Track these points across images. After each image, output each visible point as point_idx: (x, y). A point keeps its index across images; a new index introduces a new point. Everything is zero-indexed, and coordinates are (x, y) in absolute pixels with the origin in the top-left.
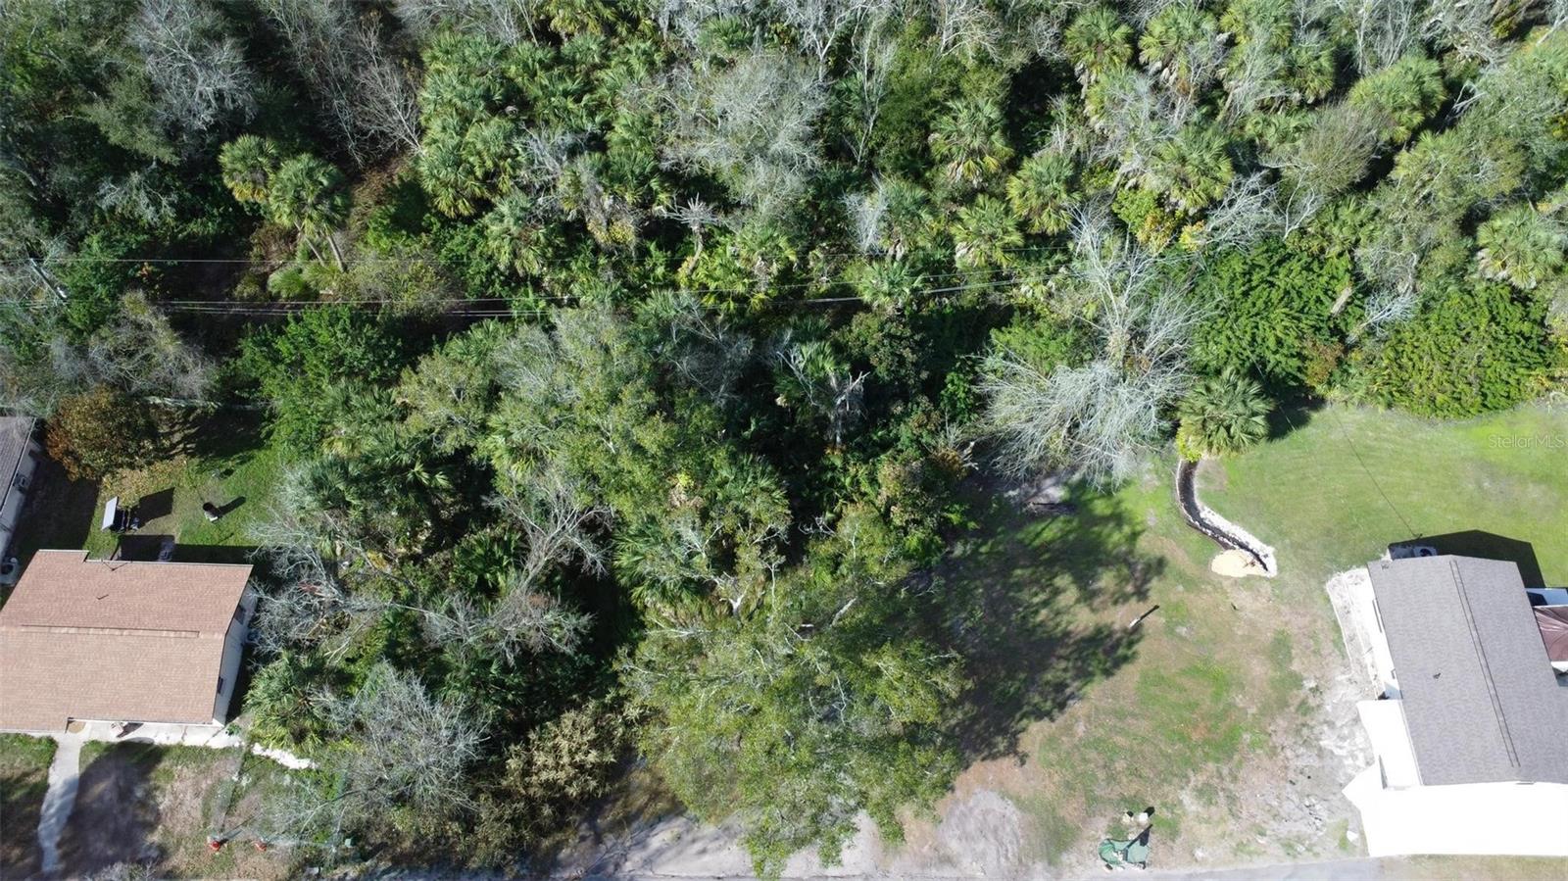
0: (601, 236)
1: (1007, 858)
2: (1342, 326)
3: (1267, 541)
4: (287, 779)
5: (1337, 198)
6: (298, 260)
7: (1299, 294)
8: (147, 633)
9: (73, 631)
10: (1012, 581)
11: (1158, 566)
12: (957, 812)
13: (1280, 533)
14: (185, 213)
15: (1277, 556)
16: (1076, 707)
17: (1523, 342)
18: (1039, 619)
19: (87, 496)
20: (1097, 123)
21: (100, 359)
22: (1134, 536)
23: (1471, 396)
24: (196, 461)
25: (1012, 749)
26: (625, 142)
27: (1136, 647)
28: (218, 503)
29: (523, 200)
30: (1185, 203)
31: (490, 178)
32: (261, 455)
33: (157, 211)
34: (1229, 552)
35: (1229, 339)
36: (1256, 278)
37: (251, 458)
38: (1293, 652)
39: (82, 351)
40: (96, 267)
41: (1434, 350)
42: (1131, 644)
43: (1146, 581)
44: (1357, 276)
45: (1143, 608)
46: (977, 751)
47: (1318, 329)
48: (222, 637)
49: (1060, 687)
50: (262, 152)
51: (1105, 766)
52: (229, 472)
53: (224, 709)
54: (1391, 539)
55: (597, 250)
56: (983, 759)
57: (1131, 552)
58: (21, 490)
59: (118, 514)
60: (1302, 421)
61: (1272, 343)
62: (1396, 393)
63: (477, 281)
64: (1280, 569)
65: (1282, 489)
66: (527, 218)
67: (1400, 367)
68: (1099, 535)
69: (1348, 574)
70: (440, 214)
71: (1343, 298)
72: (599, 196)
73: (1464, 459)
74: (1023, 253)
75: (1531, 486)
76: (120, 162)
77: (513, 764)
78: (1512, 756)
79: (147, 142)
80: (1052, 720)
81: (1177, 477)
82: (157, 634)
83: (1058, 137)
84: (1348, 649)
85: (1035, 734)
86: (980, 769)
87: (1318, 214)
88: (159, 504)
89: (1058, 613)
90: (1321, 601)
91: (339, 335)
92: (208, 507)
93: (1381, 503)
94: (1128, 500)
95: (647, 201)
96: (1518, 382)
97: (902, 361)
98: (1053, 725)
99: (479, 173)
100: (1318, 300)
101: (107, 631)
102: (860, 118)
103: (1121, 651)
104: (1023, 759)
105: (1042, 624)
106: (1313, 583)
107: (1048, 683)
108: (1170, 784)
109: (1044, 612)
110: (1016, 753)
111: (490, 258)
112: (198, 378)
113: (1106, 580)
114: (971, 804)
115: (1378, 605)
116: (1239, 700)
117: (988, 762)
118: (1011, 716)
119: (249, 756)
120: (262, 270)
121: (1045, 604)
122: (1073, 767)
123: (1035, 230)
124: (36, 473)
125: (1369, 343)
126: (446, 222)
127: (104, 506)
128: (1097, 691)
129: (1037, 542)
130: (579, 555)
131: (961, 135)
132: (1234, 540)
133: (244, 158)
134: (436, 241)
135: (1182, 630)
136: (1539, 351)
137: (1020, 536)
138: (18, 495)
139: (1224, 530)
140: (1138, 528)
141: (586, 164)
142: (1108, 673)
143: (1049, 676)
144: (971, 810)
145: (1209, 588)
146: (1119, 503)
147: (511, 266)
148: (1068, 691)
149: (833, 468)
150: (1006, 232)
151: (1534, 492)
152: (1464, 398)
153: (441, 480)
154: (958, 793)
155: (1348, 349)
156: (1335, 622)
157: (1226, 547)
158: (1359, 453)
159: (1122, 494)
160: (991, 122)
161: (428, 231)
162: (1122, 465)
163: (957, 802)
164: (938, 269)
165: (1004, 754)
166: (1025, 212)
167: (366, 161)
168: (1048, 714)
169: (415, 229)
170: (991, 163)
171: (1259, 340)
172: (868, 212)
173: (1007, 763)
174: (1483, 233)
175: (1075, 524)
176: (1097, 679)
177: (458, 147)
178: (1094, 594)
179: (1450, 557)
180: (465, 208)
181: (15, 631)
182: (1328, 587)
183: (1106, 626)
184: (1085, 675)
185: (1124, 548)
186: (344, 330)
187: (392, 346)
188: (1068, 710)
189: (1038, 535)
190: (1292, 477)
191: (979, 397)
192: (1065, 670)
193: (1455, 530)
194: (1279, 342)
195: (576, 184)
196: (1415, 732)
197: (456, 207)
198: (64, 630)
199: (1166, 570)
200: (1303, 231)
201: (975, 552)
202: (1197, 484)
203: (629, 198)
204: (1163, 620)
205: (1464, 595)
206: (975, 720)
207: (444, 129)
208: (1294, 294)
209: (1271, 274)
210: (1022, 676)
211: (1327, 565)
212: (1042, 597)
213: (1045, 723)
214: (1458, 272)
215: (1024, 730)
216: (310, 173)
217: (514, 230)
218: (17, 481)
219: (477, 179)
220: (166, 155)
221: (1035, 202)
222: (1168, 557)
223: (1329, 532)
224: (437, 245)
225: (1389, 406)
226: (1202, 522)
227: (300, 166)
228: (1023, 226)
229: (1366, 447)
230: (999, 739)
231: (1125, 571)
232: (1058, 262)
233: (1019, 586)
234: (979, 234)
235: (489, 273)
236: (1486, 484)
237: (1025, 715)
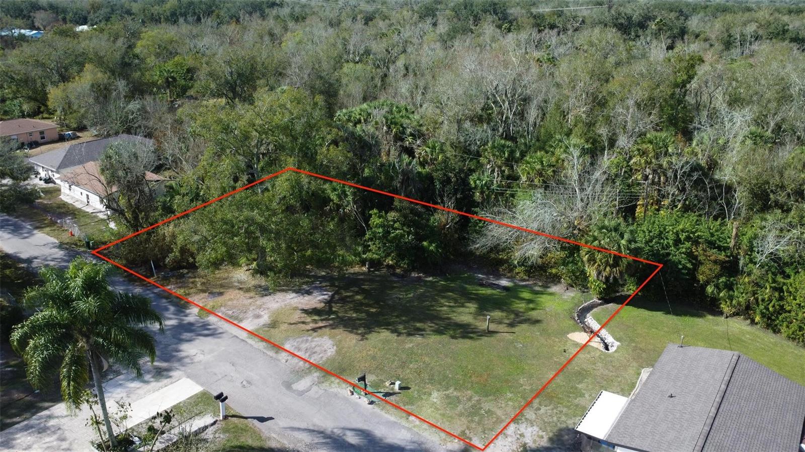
3: (618, 341)
10: (442, 294)
11: (534, 322)
12: (305, 338)
15: (621, 348)
16: (417, 338)
18: (440, 309)
22: (533, 309)
25: (363, 334)
27: (482, 337)
34: (587, 334)
42: (481, 335)
43: (521, 322)
45: (506, 329)
46: (346, 327)
49: (419, 330)
51: (403, 362)
56: (345, 330)
57: (523, 312)
64: (617, 353)
68: (513, 302)
80: (399, 336)
81: (586, 305)
85: (382, 335)
86: (338, 332)
89: (453, 311)
90: (631, 372)
98: (396, 337)
103: (472, 335)
104: (363, 339)
106: (635, 364)
107: (414, 326)
108: (434, 385)
109: (445, 308)
110: (363, 336)
113: (497, 314)
114: (317, 339)
116: (523, 380)
117: (346, 332)
118: (379, 326)
121: (450, 306)
122: (385, 354)
128: (438, 339)
129: (473, 291)
135: (519, 345)
137: (467, 287)
139: (593, 328)
140: (539, 308)
142: (453, 337)
143: (418, 324)
144: (312, 341)
145: (557, 340)
146: (538, 298)
148: (424, 333)
154: (316, 335)
156: (634, 382)
163: (311, 336)
165: (357, 334)
168: (399, 334)
173: (354, 337)
175: (503, 294)
178: (483, 315)
182: (644, 370)
183: (474, 325)
184: (439, 332)
185: (521, 310)
188: (411, 337)
189: (477, 290)
192: (431, 327)
199: (538, 324)
202: (595, 310)
204: (511, 338)
205: (732, 370)
206: (359, 319)
210: (404, 318)
212: (452, 304)
213: (394, 336)
215: (379, 332)
222: (545, 321)
226: (583, 321)
230: (362, 329)
231: (512, 316)
233: (443, 297)
237: (387, 329)
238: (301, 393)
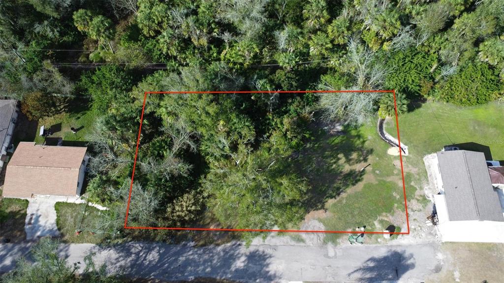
0: (196, 43)
1: (320, 240)
2: (434, 76)
3: (406, 144)
4: (100, 213)
5: (434, 34)
6: (99, 50)
7: (420, 65)
8: (55, 168)
9: (32, 167)
10: (325, 155)
11: (371, 151)
12: (305, 226)
13: (410, 142)
14: (62, 34)
15: (408, 149)
16: (343, 195)
17: (492, 82)
18: (333, 167)
19: (35, 125)
20: (358, 7)
21: (37, 82)
22: (364, 142)
23: (474, 99)
24: (68, 114)
25: (323, 207)
26: (204, 12)
27: (362, 177)
28: (76, 128)
29: (171, 31)
30: (385, 35)
31: (160, 24)
32: (89, 112)
33: (53, 34)
34: (394, 147)
35: (396, 80)
36: (407, 60)
37: (86, 113)
38: (412, 179)
39: (31, 79)
40: (34, 52)
41: (463, 84)
42: (361, 176)
43: (367, 156)
44: (439, 60)
45: (365, 164)
46: (312, 208)
47: (425, 77)
48: (78, 170)
49: (338, 189)
50: (87, 15)
51: (351, 213)
52: (79, 118)
53: (79, 192)
54: (445, 144)
55: (195, 48)
56: (314, 210)
57: (362, 147)
58: (14, 123)
59: (45, 131)
60: (419, 106)
61: (410, 81)
62: (450, 98)
63: (156, 57)
64: (409, 153)
65: (411, 128)
66: (172, 37)
67: (451, 89)
68: (353, 141)
69: (430, 155)
70: (144, 35)
71: (434, 67)
72: (195, 30)
73: (470, 120)
74: (332, 50)
75: (491, 128)
76: (41, 17)
77: (169, 210)
78: (478, 213)
79: (49, 11)
80: (335, 199)
81: (378, 124)
82: (58, 168)
83: (345, 12)
84: (429, 178)
85: (330, 202)
86: (313, 214)
87: (428, 39)
88: (57, 128)
89: (339, 166)
90: (422, 164)
91: (113, 75)
92: (72, 129)
93: (443, 133)
94: (363, 131)
95: (210, 31)
96: (489, 95)
97: (292, 85)
99: (156, 22)
100: (427, 68)
101: (42, 168)
102: (280, 5)
103: (358, 178)
104: (326, 210)
105: (333, 169)
106: (420, 158)
107: (335, 187)
108: (371, 218)
110: (324, 209)
111: (160, 50)
112: (68, 88)
113: (354, 156)
114: (310, 223)
115: (439, 166)
116: (394, 194)
117: (315, 211)
118: (323, 197)
119: (87, 206)
120: (87, 53)
121: (335, 163)
122: (342, 213)
123: (336, 43)
124: (18, 117)
125: (442, 81)
126: (146, 38)
127: (40, 128)
128: (350, 190)
129: (333, 144)
130: (189, 146)
131: (313, 11)
132: (395, 144)
133: (81, 17)
134: (143, 44)
135: (378, 172)
136: (497, 85)
137: (328, 141)
138: (13, 124)
139: (392, 141)
140: (365, 140)
141: (191, 19)
142: (353, 185)
143: (335, 185)
144: (309, 226)
145: (387, 159)
146: (359, 131)
147: (167, 53)
148: (341, 190)
149: (269, 119)
150: (326, 43)
151: (491, 130)
152: (471, 100)
153: (145, 122)
154: (306, 220)
155: (435, 83)
156: (426, 170)
157: (393, 146)
158: (437, 117)
159: (361, 129)
160: (323, 7)
161: (140, 41)
162: (361, 120)
163: (305, 223)
164: (304, 55)
165: (320, 209)
166: (333, 37)
167: (120, 17)
168: (335, 197)
169: (136, 40)
170: (323, 20)
171: (407, 80)
172: (282, 36)
173: (321, 211)
174: (481, 46)
175: (345, 138)
176: (350, 186)
177: (149, 13)
178: (350, 160)
179: (463, 151)
180: (152, 33)
181: (14, 167)
182: (424, 159)
183: (354, 170)
184: (347, 186)
185: (360, 146)
186: (114, 73)
187: (130, 78)
188: (340, 196)
189: (333, 141)
190: (415, 124)
191: (316, 97)
192: (340, 183)
193: (465, 142)
194: (413, 81)
195: (188, 26)
196: (448, 205)
197: (149, 33)
198: (29, 167)
199: (373, 153)
200: (423, 45)
201: (313, 146)
202: (384, 126)
203: (205, 31)
204: (372, 169)
205: (466, 162)
206: (312, 198)
207: (145, 7)
208: (419, 65)
209: (412, 59)
210: (327, 185)
211: (424, 152)
212: (334, 161)
213: (333, 199)
214: (472, 59)
215: (327, 202)
216: (102, 22)
217: (168, 41)
218: (13, 120)
219: (156, 24)
220: (56, 15)
221: (337, 34)
222: (374, 149)
223: (425, 142)
224: (143, 45)
225: (448, 102)
226: (385, 138)
227: (99, 19)
228: (332, 41)
229: (439, 115)
230: (319, 204)
231: (360, 153)
232: (343, 54)
233: (327, 157)
234: (318, 44)
235: (160, 55)
236: (477, 128)
237: (327, 197)
238: (335, 257)
